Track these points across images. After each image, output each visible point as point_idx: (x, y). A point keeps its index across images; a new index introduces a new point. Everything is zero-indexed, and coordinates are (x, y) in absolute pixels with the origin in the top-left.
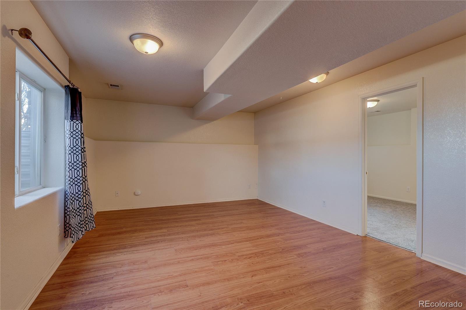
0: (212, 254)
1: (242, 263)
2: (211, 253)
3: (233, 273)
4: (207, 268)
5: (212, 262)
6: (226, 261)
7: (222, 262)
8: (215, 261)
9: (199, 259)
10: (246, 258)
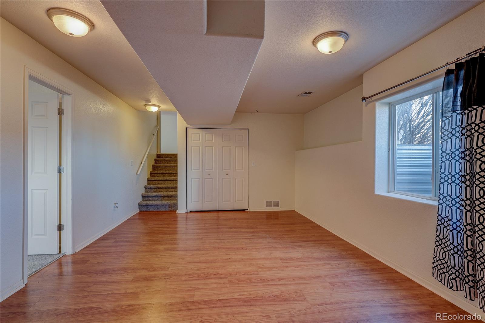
0: (255, 286)
1: (228, 270)
2: (257, 287)
3: (243, 263)
4: (264, 270)
5: (258, 275)
6: (243, 275)
7: (247, 274)
8: (255, 276)
9: (271, 280)
10: (220, 275)
